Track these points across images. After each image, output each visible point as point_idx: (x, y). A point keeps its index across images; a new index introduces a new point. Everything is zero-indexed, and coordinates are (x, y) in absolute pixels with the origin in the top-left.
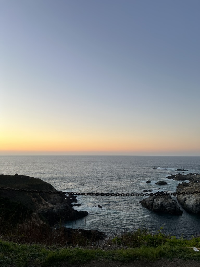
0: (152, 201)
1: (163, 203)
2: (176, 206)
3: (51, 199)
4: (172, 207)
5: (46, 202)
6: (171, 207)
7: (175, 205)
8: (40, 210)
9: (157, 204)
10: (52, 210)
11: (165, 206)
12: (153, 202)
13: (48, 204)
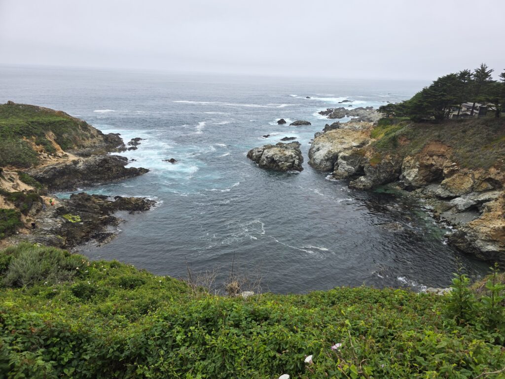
1: (275, 156)
2: (294, 161)
4: (288, 163)
6: (286, 161)
9: (266, 157)
10: (74, 166)
11: (278, 160)
12: (262, 154)
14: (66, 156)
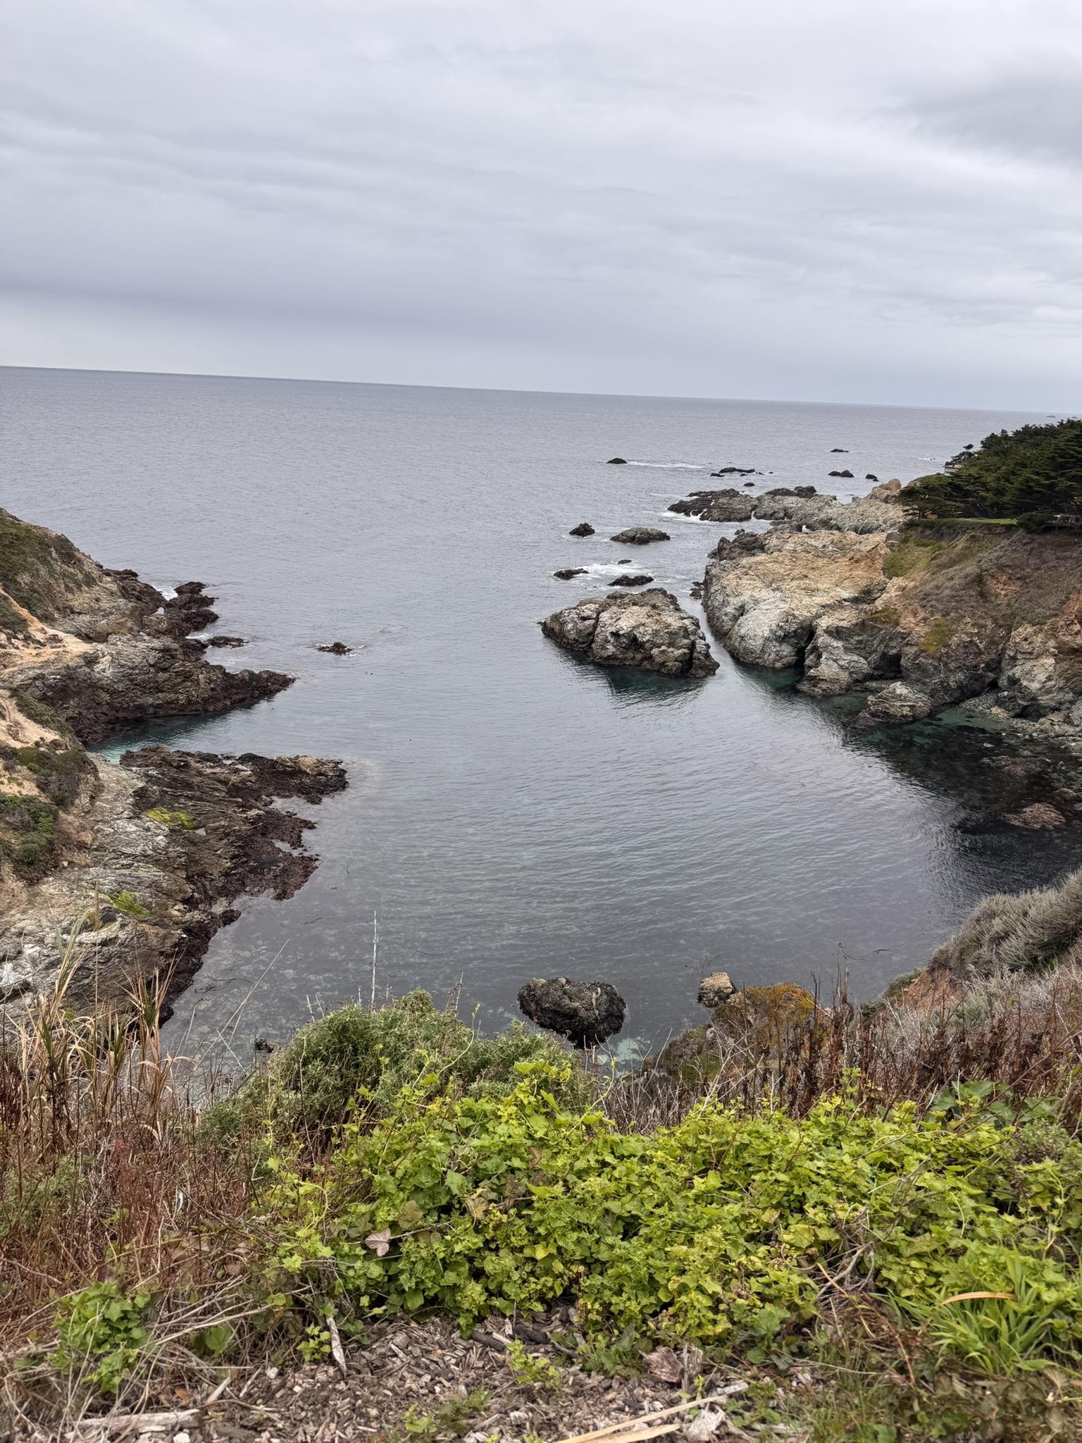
0: (592, 622)
1: (641, 629)
2: (693, 644)
3: (79, 613)
4: (678, 648)
5: (51, 632)
6: (670, 645)
7: (692, 638)
8: (21, 672)
9: (613, 634)
10: (88, 670)
11: (648, 641)
12: (595, 627)
13: (61, 641)
14: (55, 639)
